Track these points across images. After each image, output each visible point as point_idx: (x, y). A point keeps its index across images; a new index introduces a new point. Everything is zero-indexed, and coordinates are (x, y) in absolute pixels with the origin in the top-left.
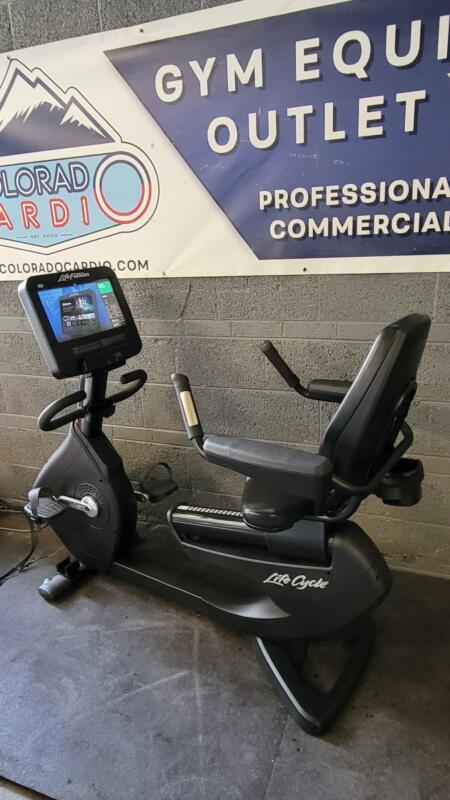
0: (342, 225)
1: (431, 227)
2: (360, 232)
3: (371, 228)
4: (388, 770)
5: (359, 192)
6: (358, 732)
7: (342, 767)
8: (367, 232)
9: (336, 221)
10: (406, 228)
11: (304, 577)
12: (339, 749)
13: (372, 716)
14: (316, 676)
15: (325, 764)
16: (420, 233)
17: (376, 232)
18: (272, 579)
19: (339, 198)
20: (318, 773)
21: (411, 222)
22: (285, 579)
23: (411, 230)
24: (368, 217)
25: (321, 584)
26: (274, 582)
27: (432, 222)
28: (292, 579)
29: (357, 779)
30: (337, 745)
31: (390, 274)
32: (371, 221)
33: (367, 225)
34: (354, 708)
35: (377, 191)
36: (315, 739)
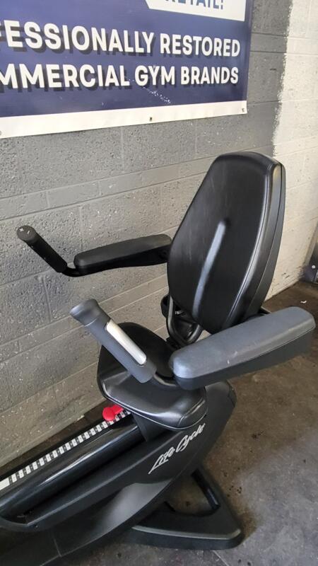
0: (32, 75)
1: (112, 81)
2: (52, 85)
3: (61, 80)
4: (287, 507)
5: (42, 34)
6: (250, 507)
7: (274, 538)
8: (59, 85)
9: (23, 68)
10: (93, 82)
11: (187, 436)
12: (259, 530)
13: (241, 488)
14: (188, 504)
15: (268, 549)
16: (104, 87)
17: (67, 85)
18: (158, 464)
19: (22, 39)
20: (274, 560)
21: (96, 75)
22: (169, 454)
23: (97, 84)
24: (56, 67)
25: (200, 430)
26: (160, 464)
27: (112, 77)
28: (175, 448)
29: (287, 532)
30: (254, 529)
31: (85, 131)
32: (60, 72)
33: (57, 76)
34: (228, 496)
35: (61, 35)
36: (244, 543)
